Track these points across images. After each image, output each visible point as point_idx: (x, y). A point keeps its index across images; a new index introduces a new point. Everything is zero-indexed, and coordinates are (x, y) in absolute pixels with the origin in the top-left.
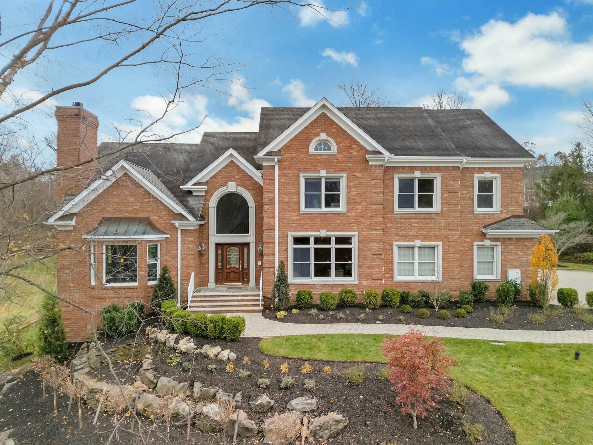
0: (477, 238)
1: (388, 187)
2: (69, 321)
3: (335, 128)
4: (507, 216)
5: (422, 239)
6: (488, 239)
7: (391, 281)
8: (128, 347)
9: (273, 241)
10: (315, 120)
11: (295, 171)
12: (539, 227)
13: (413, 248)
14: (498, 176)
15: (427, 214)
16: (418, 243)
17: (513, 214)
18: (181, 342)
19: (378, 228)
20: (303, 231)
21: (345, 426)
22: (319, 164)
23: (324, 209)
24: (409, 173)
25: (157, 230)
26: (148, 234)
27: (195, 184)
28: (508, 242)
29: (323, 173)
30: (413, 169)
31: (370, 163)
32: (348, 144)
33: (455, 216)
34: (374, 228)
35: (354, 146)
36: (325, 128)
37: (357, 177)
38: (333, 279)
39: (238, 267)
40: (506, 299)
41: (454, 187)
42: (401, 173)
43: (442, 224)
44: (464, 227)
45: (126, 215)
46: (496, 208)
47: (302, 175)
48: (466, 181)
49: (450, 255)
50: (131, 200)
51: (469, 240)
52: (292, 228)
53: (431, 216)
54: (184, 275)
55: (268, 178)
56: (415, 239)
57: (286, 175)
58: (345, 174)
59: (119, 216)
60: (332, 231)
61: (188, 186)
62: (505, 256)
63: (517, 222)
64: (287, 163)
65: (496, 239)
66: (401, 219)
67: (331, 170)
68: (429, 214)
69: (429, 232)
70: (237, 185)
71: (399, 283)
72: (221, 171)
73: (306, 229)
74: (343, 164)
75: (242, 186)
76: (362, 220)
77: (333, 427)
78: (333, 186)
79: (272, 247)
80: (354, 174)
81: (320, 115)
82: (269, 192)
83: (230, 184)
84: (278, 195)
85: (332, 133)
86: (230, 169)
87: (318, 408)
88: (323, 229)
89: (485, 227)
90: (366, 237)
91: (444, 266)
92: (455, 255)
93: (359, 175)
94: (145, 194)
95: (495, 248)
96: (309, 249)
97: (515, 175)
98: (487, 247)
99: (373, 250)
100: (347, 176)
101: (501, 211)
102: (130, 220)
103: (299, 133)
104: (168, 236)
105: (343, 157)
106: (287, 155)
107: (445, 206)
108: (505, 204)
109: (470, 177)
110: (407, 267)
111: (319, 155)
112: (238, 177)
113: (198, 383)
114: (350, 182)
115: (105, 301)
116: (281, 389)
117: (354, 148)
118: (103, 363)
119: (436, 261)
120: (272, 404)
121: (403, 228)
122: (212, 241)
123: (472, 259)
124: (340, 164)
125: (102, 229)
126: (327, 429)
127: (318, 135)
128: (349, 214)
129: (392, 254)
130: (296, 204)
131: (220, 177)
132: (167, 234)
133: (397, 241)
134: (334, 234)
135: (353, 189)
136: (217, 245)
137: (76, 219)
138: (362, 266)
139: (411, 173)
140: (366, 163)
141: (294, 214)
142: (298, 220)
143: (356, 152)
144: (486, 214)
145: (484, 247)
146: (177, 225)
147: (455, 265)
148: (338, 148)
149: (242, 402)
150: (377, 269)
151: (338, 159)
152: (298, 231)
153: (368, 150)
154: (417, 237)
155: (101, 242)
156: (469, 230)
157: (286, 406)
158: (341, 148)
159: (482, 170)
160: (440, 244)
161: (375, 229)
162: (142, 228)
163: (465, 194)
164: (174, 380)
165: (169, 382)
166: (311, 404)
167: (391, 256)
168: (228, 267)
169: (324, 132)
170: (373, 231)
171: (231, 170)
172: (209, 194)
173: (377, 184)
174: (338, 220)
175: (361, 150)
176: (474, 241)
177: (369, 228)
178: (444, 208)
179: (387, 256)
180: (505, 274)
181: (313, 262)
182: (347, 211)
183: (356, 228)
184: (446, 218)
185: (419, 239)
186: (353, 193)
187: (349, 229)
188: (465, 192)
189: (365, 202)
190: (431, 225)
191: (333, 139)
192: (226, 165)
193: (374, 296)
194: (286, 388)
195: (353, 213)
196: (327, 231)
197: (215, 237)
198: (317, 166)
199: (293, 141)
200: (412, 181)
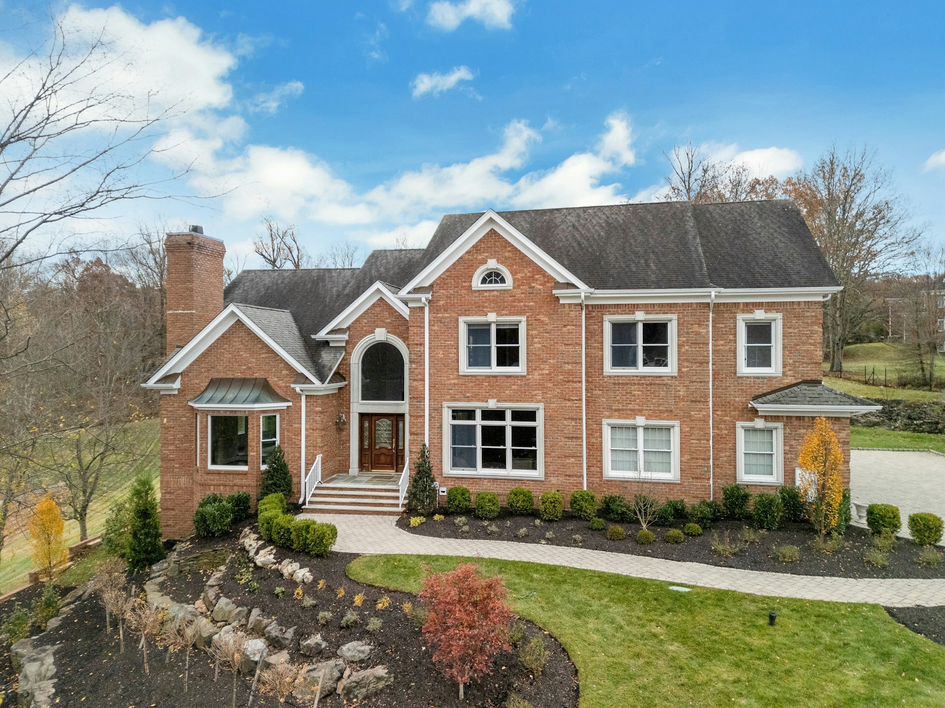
0: (742, 416)
1: (594, 335)
2: (173, 513)
3: (509, 251)
4: (794, 382)
5: (649, 415)
6: (762, 417)
7: (599, 478)
8: (213, 553)
9: (422, 414)
10: (480, 241)
11: (453, 315)
12: (848, 400)
13: (634, 428)
14: (779, 316)
15: (657, 377)
16: (641, 421)
17: (806, 378)
18: (262, 552)
19: (574, 398)
20: (464, 401)
21: (387, 686)
22: (486, 304)
23: (496, 369)
24: (627, 314)
25: (275, 396)
26: (261, 402)
27: (332, 332)
28: (796, 423)
29: (492, 317)
30: (633, 308)
31: (562, 301)
32: (528, 274)
33: (701, 380)
34: (567, 397)
35: (537, 277)
36: (495, 252)
37: (543, 322)
38: (509, 471)
39: (390, 448)
40: (766, 517)
41: (699, 334)
42: (615, 314)
43: (681, 393)
44: (719, 397)
45: (239, 375)
46: (775, 369)
47: (462, 319)
48: (723, 326)
49: (693, 441)
50: (244, 356)
51: (728, 418)
52: (448, 397)
53: (663, 380)
54: (310, 457)
55: (415, 325)
56: (637, 415)
57: (440, 321)
58: (524, 319)
59: (231, 376)
60: (505, 401)
61: (322, 335)
62: (791, 446)
63: (810, 392)
64: (441, 303)
65: (776, 418)
66: (615, 384)
67: (504, 312)
68: (660, 377)
69: (660, 405)
70: (388, 332)
71: (611, 482)
72: (366, 312)
73: (468, 397)
74: (522, 304)
75: (395, 334)
76: (550, 385)
77: (372, 685)
78: (508, 335)
79: (420, 422)
80: (538, 317)
81: (487, 234)
82: (417, 344)
83: (377, 330)
84: (430, 348)
85: (506, 258)
86: (378, 309)
87: (369, 658)
88: (493, 398)
89: (755, 398)
90: (557, 411)
91: (683, 459)
92: (702, 442)
93: (546, 319)
94: (262, 348)
95: (774, 432)
96: (474, 427)
97: (808, 314)
98: (762, 430)
99: (566, 432)
100: (527, 321)
101: (784, 373)
102: (243, 382)
103: (458, 260)
104: (290, 404)
105: (522, 293)
106: (442, 291)
107: (686, 364)
108: (791, 361)
109: (731, 318)
110: (626, 457)
111: (486, 291)
112: (389, 321)
113: (257, 609)
114: (532, 330)
115: (210, 489)
116: (342, 628)
117: (537, 280)
118: (181, 572)
119: (672, 450)
120: (323, 646)
121: (618, 398)
122: (355, 411)
123: (734, 449)
124: (516, 304)
125: (208, 395)
126: (365, 687)
127: (484, 261)
128: (531, 376)
129: (601, 437)
130: (454, 362)
131: (365, 321)
132: (288, 401)
133: (609, 417)
134: (509, 406)
135: (536, 340)
136: (363, 416)
137: (182, 380)
138: (550, 454)
139: (629, 314)
140: (555, 301)
141: (451, 376)
142: (457, 384)
143: (541, 285)
144: (758, 378)
145: (755, 430)
146: (298, 390)
147: (702, 457)
148: (514, 280)
149: (292, 640)
150: (572, 460)
151: (515, 296)
152: (458, 400)
153: (558, 282)
154: (640, 412)
155: (206, 412)
156: (729, 402)
157: (336, 652)
158: (519, 280)
159: (749, 307)
160: (677, 423)
161: (569, 400)
162: (255, 394)
163: (722, 345)
164: (233, 602)
165: (228, 604)
166: (363, 652)
167: (599, 439)
168: (377, 447)
169: (494, 258)
170: (567, 402)
171: (380, 311)
172: (351, 343)
173: (572, 333)
174: (514, 385)
175: (548, 282)
176: (738, 420)
177: (560, 398)
178: (684, 367)
179: (594, 440)
180: (789, 474)
181: (479, 446)
182: (528, 372)
183: (540, 397)
184: (687, 383)
185: (642, 415)
186: (536, 345)
187: (531, 399)
188: (722, 342)
189: (554, 359)
190: (663, 393)
191: (507, 266)
192: (374, 304)
193: (551, 502)
194: (348, 627)
195: (536, 375)
196: (498, 401)
197: (359, 405)
198: (483, 307)
199: (450, 271)
200: (632, 325)
